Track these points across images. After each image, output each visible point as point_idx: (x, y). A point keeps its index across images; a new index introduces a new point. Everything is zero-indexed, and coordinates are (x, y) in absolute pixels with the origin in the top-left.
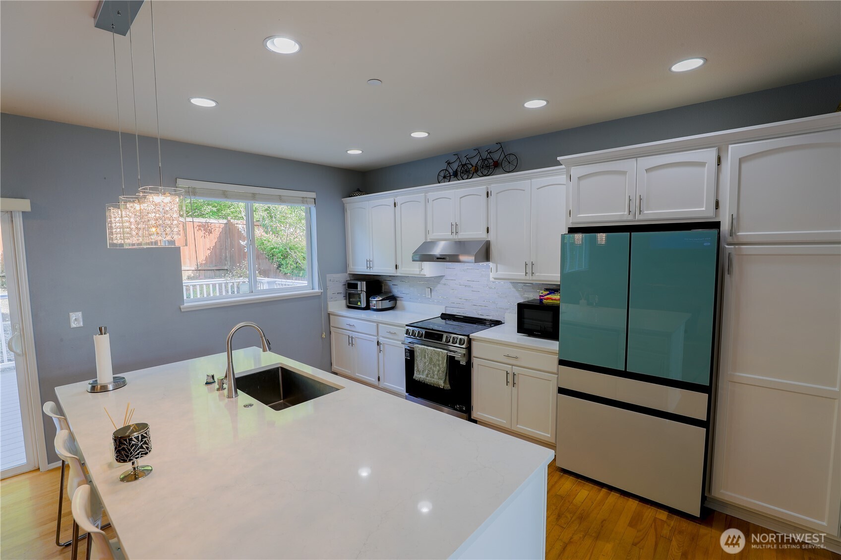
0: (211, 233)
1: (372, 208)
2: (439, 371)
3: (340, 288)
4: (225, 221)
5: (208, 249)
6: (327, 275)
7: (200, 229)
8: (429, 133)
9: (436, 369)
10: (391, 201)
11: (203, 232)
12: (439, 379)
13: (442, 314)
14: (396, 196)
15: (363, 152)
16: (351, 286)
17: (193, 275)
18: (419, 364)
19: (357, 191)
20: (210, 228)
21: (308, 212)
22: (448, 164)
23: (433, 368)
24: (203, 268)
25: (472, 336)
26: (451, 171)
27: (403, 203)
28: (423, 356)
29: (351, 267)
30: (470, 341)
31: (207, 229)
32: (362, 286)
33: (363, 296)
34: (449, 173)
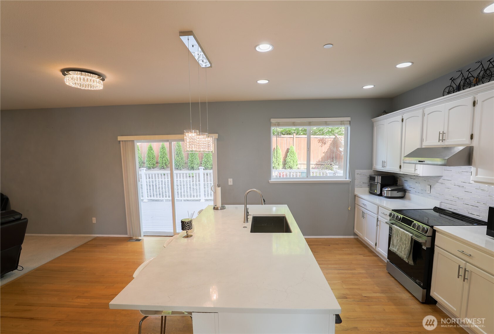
0: (325, 144)
1: (388, 124)
2: (405, 249)
3: (366, 180)
4: (334, 137)
5: (323, 153)
6: (356, 170)
7: (320, 142)
8: (412, 63)
9: (404, 246)
10: (399, 118)
11: (321, 143)
12: (405, 254)
13: (436, 208)
14: (404, 113)
15: (374, 86)
16: (372, 179)
17: (314, 167)
18: (395, 240)
19: (383, 112)
20: (325, 141)
21: (347, 130)
22: (452, 81)
23: (402, 245)
24: (320, 163)
25: (436, 227)
26: (454, 86)
27: (407, 119)
28: (397, 235)
29: (375, 166)
30: (434, 232)
31: (323, 142)
32: (378, 179)
33: (379, 186)
34: (453, 88)
